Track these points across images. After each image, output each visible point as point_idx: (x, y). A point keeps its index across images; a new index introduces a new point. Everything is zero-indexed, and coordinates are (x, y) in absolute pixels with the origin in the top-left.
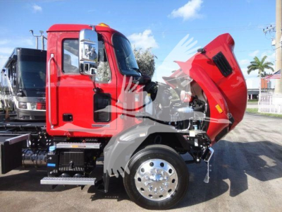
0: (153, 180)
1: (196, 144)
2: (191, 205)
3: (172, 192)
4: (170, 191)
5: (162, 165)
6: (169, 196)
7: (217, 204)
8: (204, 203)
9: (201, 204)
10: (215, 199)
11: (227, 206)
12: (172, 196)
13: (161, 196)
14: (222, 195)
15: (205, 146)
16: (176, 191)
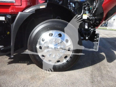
0: (52, 48)
1: (86, 27)
2: (82, 68)
3: (68, 59)
4: (66, 57)
5: (60, 35)
6: (65, 61)
7: (100, 67)
8: (91, 66)
9: (89, 67)
10: (98, 64)
11: (108, 69)
12: (67, 61)
13: (58, 61)
14: (102, 62)
15: (92, 28)
16: (71, 57)
